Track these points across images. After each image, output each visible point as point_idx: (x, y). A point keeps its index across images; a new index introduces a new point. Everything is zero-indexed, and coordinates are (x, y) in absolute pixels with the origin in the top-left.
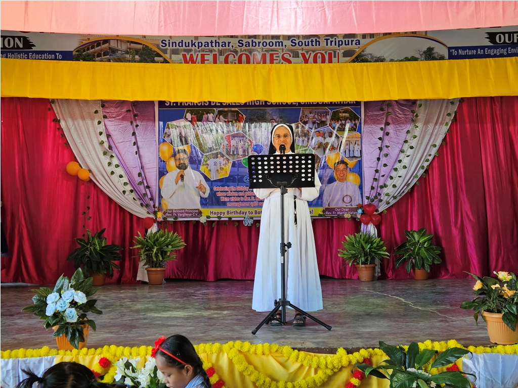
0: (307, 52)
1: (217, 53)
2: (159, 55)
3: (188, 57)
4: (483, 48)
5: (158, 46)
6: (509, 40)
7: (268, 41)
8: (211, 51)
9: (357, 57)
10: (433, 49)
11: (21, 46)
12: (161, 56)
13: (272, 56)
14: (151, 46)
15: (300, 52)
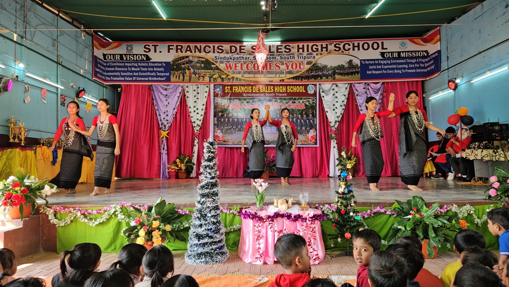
0: (288, 62)
1: (242, 63)
2: (213, 64)
3: (228, 65)
4: (378, 60)
5: (213, 60)
6: (392, 56)
7: (268, 57)
8: (240, 62)
9: (313, 65)
10: (352, 61)
11: (145, 59)
12: (215, 64)
13: (270, 64)
14: (209, 59)
15: (285, 62)
